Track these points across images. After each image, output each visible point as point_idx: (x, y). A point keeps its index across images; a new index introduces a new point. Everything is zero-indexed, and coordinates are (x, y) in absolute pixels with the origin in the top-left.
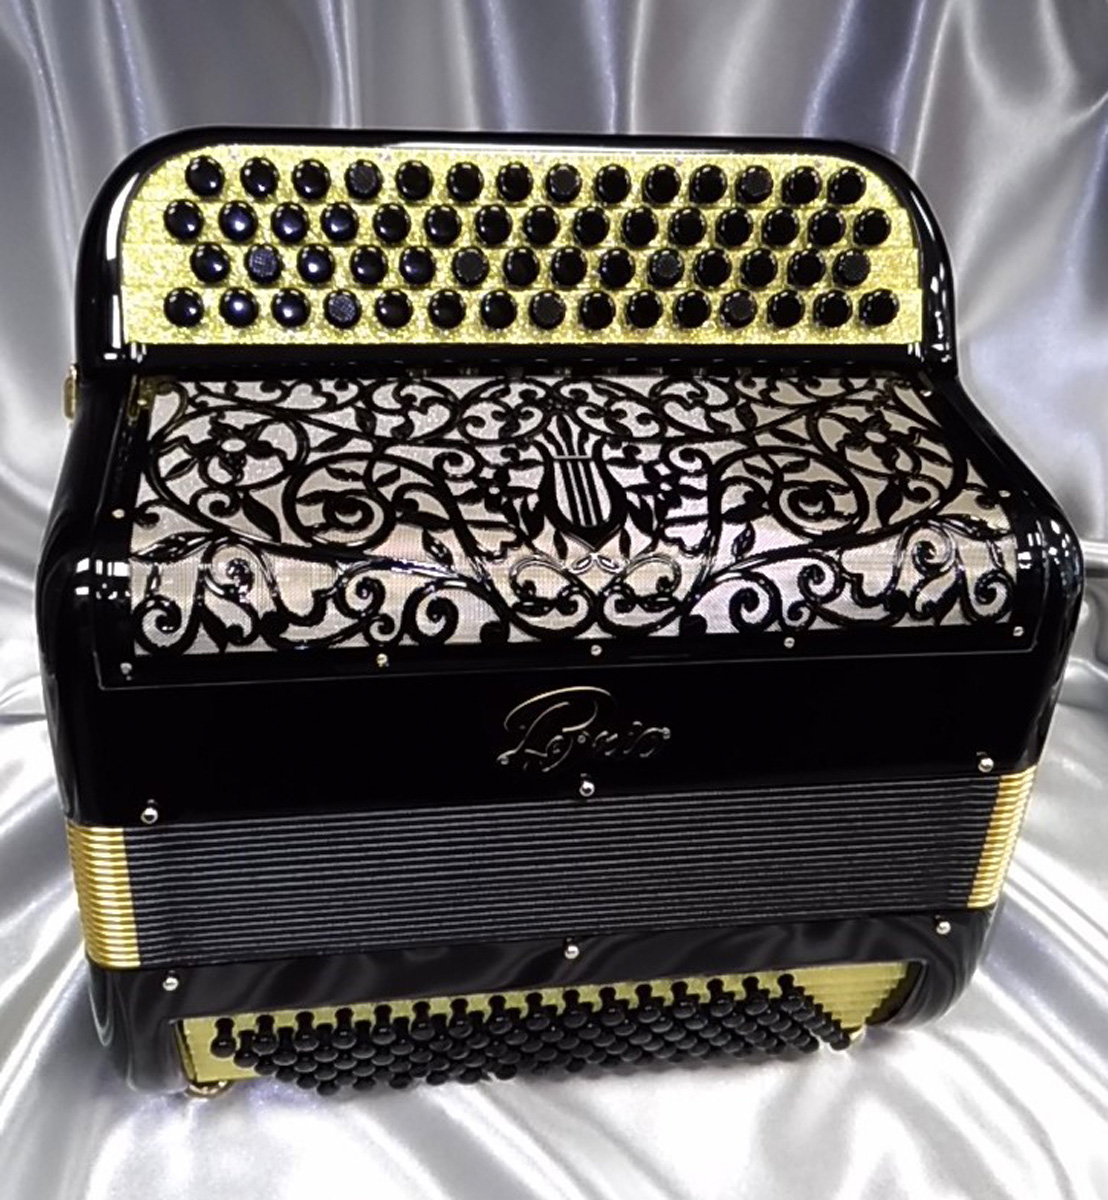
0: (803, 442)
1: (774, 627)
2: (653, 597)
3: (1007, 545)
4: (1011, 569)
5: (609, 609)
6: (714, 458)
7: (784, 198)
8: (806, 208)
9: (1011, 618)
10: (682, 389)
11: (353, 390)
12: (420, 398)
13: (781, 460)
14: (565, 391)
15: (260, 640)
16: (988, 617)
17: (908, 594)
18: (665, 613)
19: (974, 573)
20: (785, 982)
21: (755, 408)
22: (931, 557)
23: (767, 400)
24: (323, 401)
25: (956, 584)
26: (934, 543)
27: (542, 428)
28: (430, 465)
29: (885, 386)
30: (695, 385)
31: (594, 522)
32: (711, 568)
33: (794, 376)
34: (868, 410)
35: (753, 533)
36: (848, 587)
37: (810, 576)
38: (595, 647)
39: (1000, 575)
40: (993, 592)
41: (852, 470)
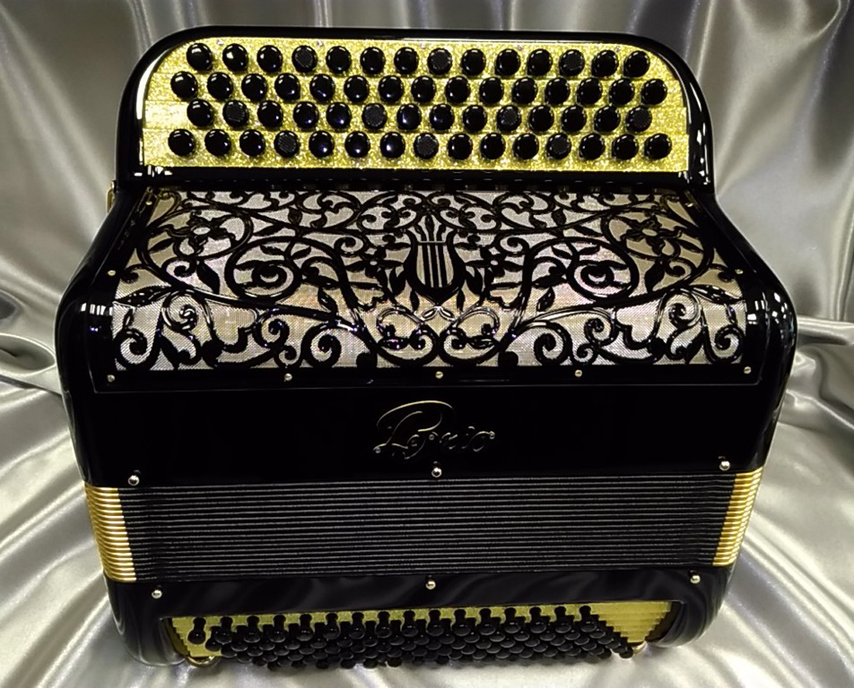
0: (597, 234)
1: (567, 362)
2: (478, 337)
3: (740, 308)
4: (742, 325)
5: (447, 345)
6: (532, 244)
7: (593, 73)
8: (609, 80)
9: (742, 360)
10: (516, 200)
11: (291, 197)
12: (335, 202)
13: (579, 247)
14: (435, 200)
15: (202, 361)
16: (724, 359)
17: (665, 341)
18: (487, 350)
19: (714, 328)
20: (585, 611)
21: (565, 212)
22: (683, 315)
23: (575, 208)
24: (269, 204)
25: (701, 334)
26: (685, 305)
27: (415, 223)
28: (332, 245)
29: (661, 199)
30: (525, 197)
31: (440, 286)
32: (522, 318)
33: (597, 193)
34: (646, 215)
35: (553, 296)
36: (621, 335)
37: (594, 326)
38: (438, 373)
39: (734, 329)
40: (729, 341)
41: (629, 254)
